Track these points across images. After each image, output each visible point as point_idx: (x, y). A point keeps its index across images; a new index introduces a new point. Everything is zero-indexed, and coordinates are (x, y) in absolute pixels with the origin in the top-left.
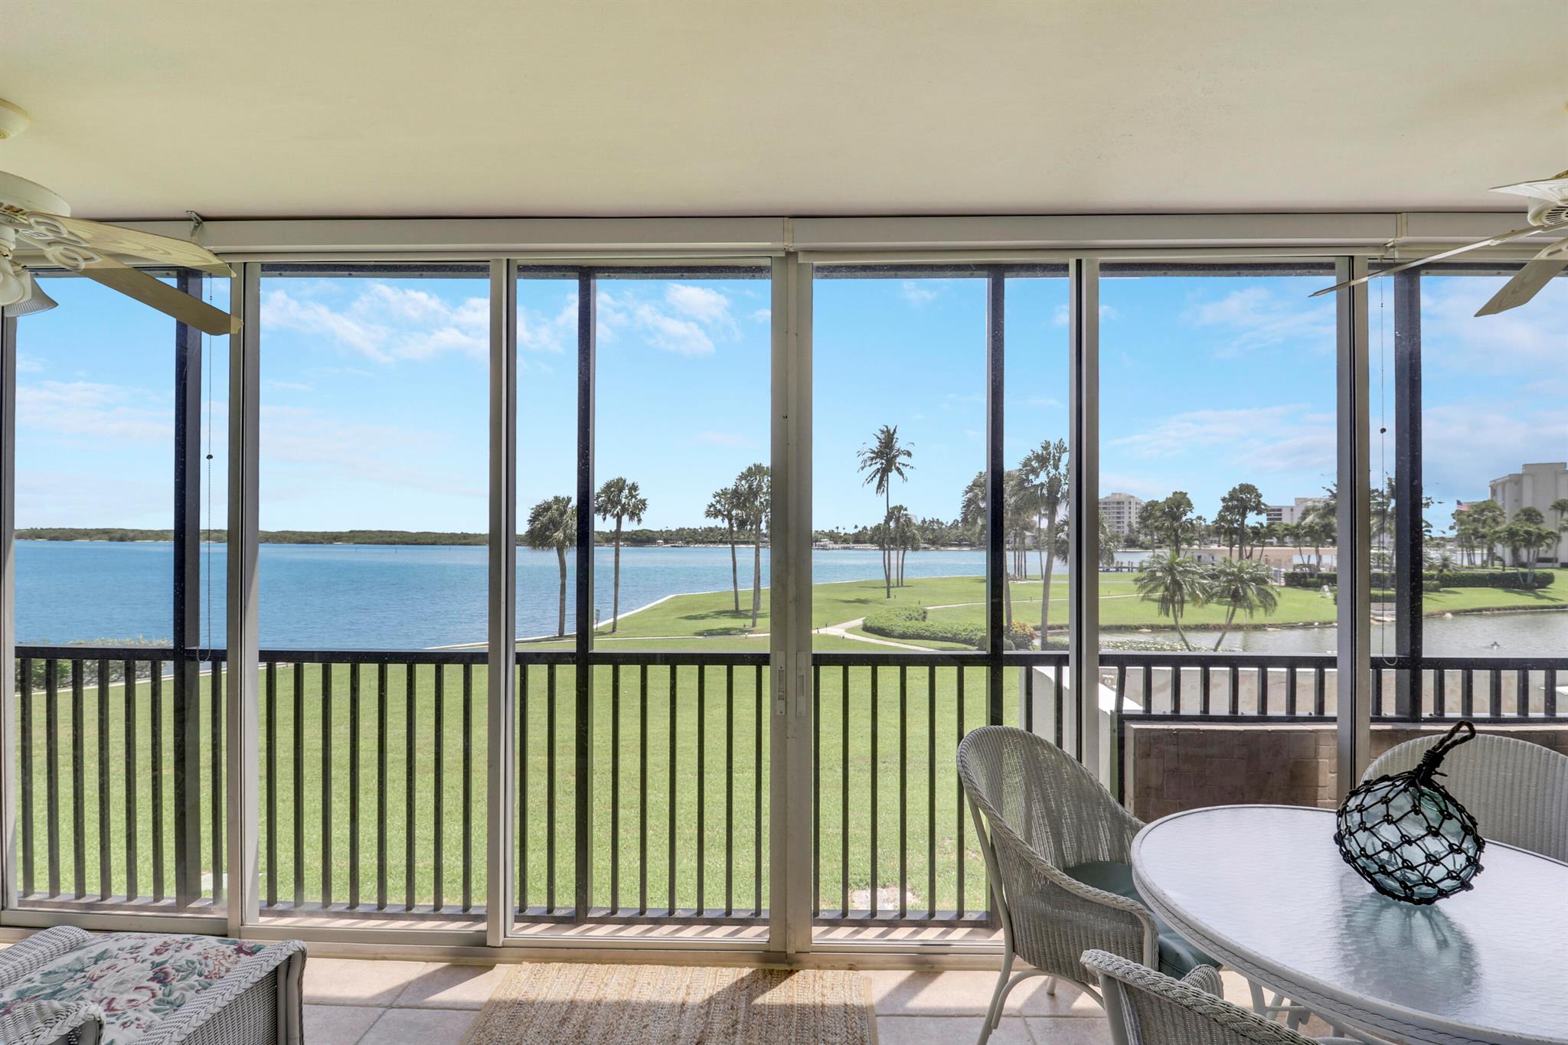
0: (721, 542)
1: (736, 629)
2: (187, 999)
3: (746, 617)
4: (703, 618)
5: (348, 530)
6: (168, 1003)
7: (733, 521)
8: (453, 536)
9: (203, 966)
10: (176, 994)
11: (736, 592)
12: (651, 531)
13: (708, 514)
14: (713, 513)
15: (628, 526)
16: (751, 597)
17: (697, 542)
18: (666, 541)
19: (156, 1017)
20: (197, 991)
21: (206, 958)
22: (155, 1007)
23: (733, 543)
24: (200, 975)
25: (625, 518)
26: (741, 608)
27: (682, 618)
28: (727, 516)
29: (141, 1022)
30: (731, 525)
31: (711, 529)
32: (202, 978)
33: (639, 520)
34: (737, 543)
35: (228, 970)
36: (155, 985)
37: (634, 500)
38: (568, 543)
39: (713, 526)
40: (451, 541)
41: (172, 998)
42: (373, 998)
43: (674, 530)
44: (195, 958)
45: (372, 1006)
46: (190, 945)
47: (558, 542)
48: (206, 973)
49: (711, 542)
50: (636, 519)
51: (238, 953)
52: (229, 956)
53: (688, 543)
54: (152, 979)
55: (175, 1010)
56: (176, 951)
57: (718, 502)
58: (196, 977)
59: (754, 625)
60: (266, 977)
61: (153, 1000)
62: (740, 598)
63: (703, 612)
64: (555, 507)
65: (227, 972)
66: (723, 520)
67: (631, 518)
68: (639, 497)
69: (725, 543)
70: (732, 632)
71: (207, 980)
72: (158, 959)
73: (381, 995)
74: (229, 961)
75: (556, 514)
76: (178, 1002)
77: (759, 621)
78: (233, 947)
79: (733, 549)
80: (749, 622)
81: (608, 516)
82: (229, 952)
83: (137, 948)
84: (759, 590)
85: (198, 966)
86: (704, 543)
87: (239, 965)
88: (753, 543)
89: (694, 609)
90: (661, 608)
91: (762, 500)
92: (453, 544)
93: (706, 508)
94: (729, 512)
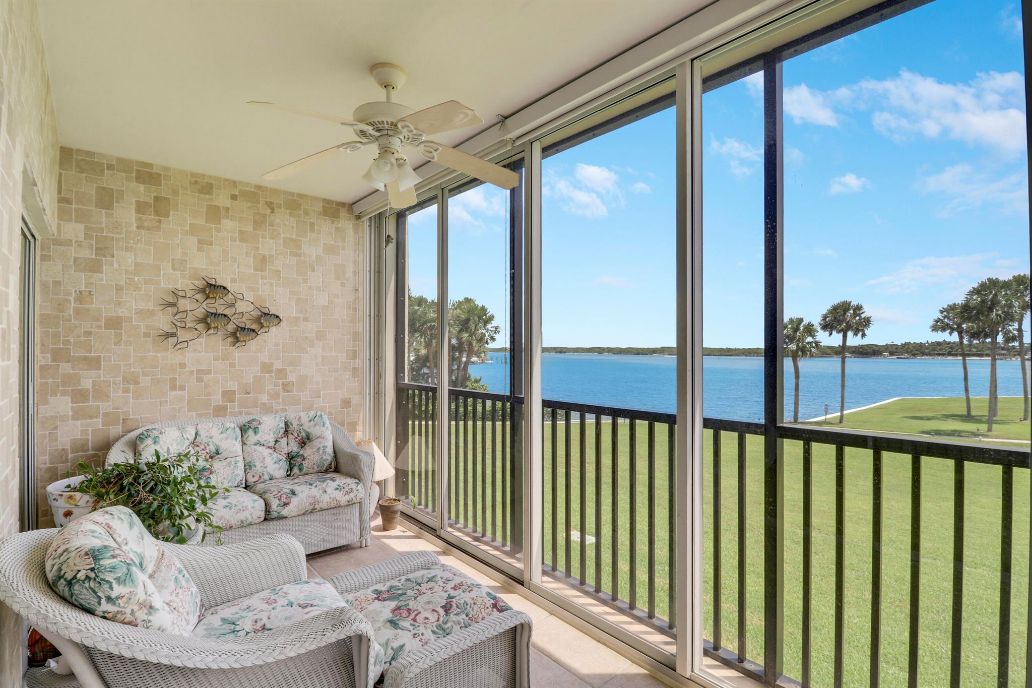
0: (950, 354)
1: (967, 432)
2: (454, 631)
3: (980, 422)
4: (929, 419)
5: (660, 347)
6: (443, 629)
7: (964, 335)
8: (721, 350)
9: (471, 610)
10: (449, 625)
11: (968, 400)
12: (877, 346)
13: (935, 328)
14: (939, 327)
15: (853, 340)
16: (987, 404)
17: (923, 354)
18: (892, 354)
19: (433, 637)
20: (461, 627)
21: (475, 604)
22: (435, 629)
23: (964, 355)
24: (467, 616)
25: (850, 334)
26: (973, 413)
27: (907, 417)
28: (956, 330)
29: (423, 638)
30: (961, 338)
31: (939, 344)
32: (468, 618)
33: (864, 335)
34: (969, 355)
35: (483, 619)
36: (442, 612)
37: (857, 318)
38: (800, 353)
39: (941, 340)
40: (720, 353)
41: (446, 626)
42: (589, 676)
43: (899, 344)
44: (469, 601)
45: (586, 682)
46: (471, 590)
47: (792, 351)
48: (470, 616)
49: (939, 355)
50: (861, 333)
51: (493, 608)
52: (487, 608)
53: (914, 355)
54: (443, 607)
55: (444, 637)
56: (463, 592)
57: (945, 317)
58: (464, 616)
59: (990, 430)
60: (508, 630)
61: (436, 623)
62: (972, 405)
63: (930, 414)
64: (790, 326)
65: (482, 619)
66: (951, 334)
67: (856, 334)
68: (863, 316)
69: (956, 355)
70: (963, 434)
71: (470, 621)
72: (453, 593)
73: (595, 676)
74: (486, 612)
75: (791, 332)
76: (448, 631)
77: (994, 426)
78: (492, 601)
79: (964, 360)
80: (983, 427)
81: (834, 333)
82: (488, 605)
83: (448, 580)
84: (996, 398)
85: (469, 608)
86: (931, 355)
87: (491, 617)
88: (987, 355)
89: (920, 410)
90: (884, 408)
91: (1000, 312)
92: (721, 355)
93: (932, 323)
94: (959, 325)
